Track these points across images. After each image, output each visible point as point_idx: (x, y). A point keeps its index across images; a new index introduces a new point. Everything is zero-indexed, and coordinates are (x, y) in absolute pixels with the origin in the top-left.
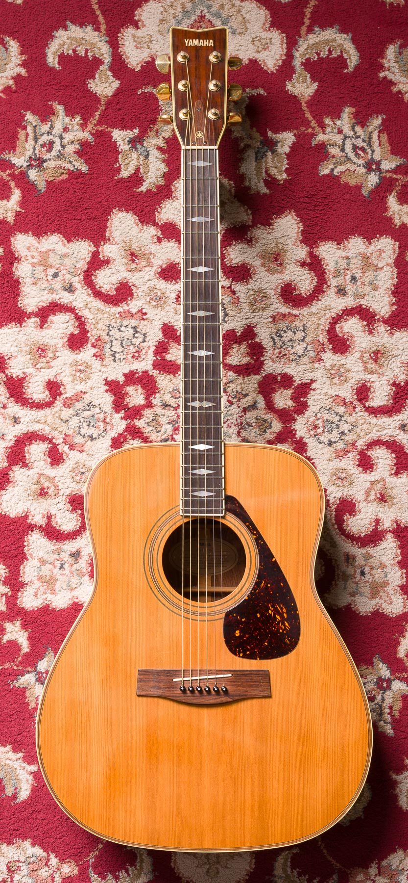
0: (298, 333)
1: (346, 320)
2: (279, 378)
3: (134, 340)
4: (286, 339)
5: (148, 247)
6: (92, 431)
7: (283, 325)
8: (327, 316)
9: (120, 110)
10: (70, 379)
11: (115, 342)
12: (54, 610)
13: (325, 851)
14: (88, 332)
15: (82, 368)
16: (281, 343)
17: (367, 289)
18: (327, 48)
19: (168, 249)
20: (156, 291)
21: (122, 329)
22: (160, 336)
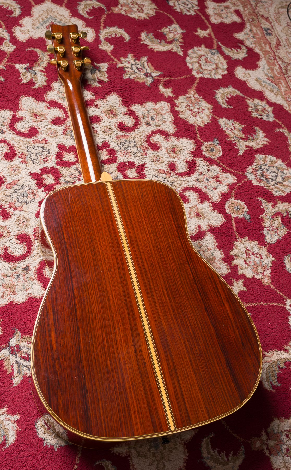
0: (131, 143)
1: (154, 136)
2: (127, 164)
3: (43, 153)
4: (126, 146)
5: (43, 111)
6: (26, 199)
7: (123, 140)
9: (17, 57)
10: (9, 174)
11: (32, 155)
12: (16, 304)
13: (230, 431)
14: (15, 151)
15: (15, 168)
16: (124, 148)
17: (160, 122)
18: (114, 34)
21: (35, 148)
22: (58, 150)
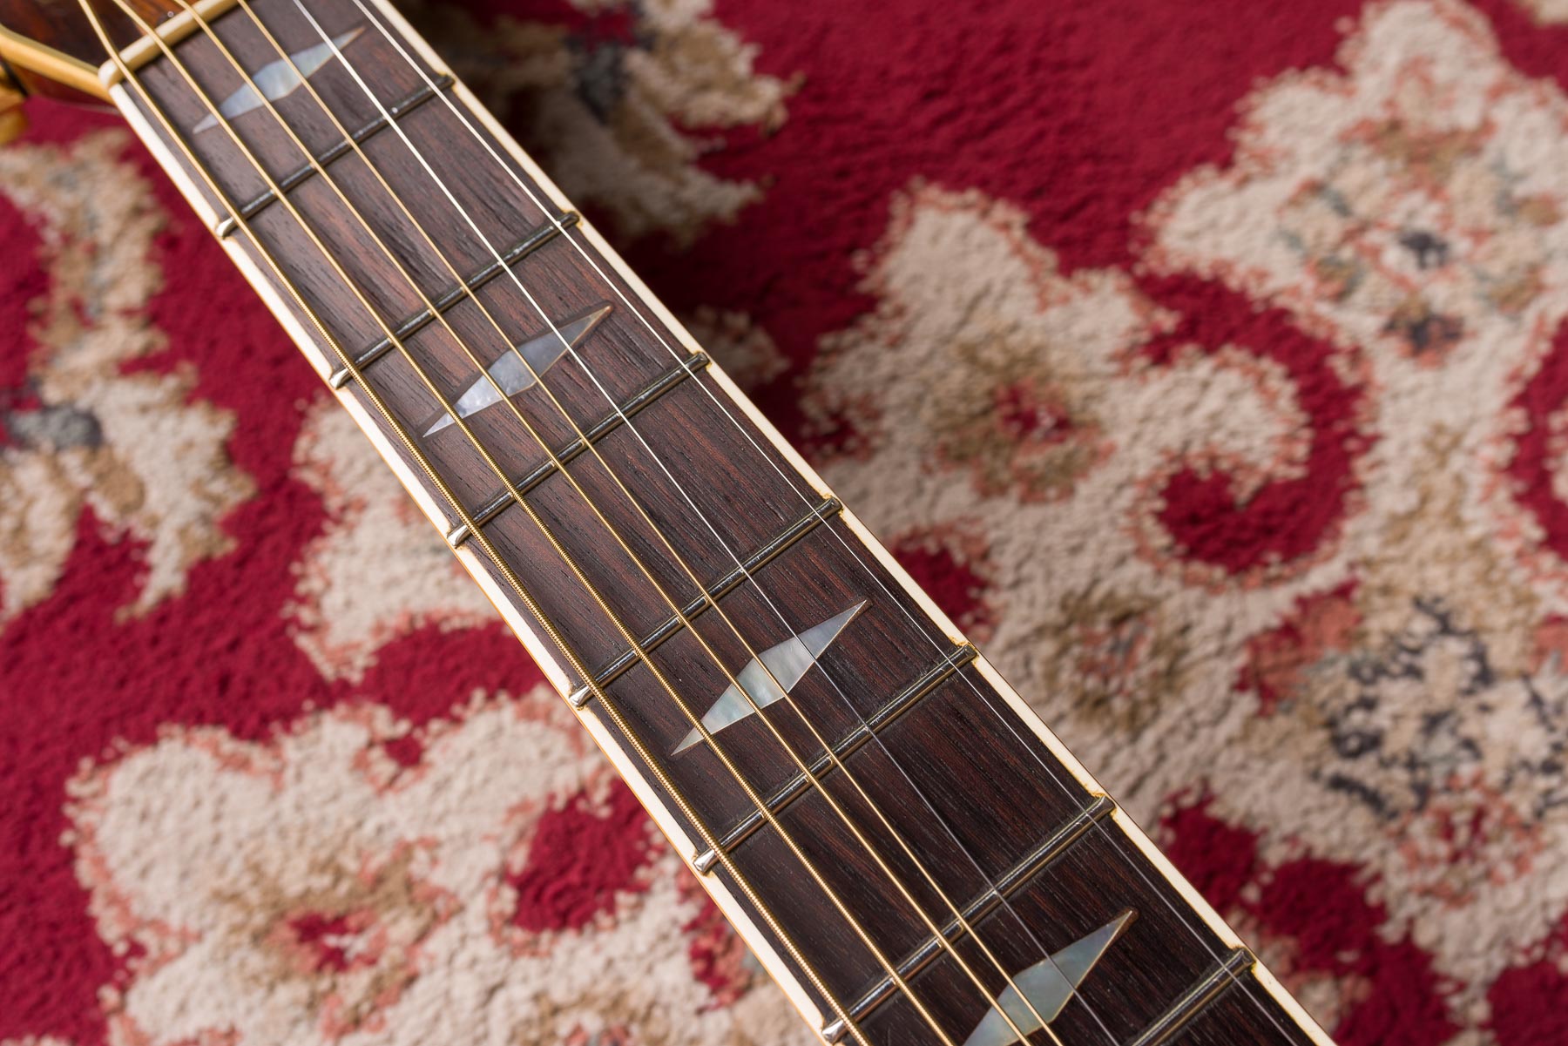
0: (1428, 661)
4: (1404, 737)
5: (369, 828)
7: (1327, 682)
8: (1478, 479)
16: (1401, 775)
17: (1519, 244)
19: (483, 763)
20: (564, 1026)
